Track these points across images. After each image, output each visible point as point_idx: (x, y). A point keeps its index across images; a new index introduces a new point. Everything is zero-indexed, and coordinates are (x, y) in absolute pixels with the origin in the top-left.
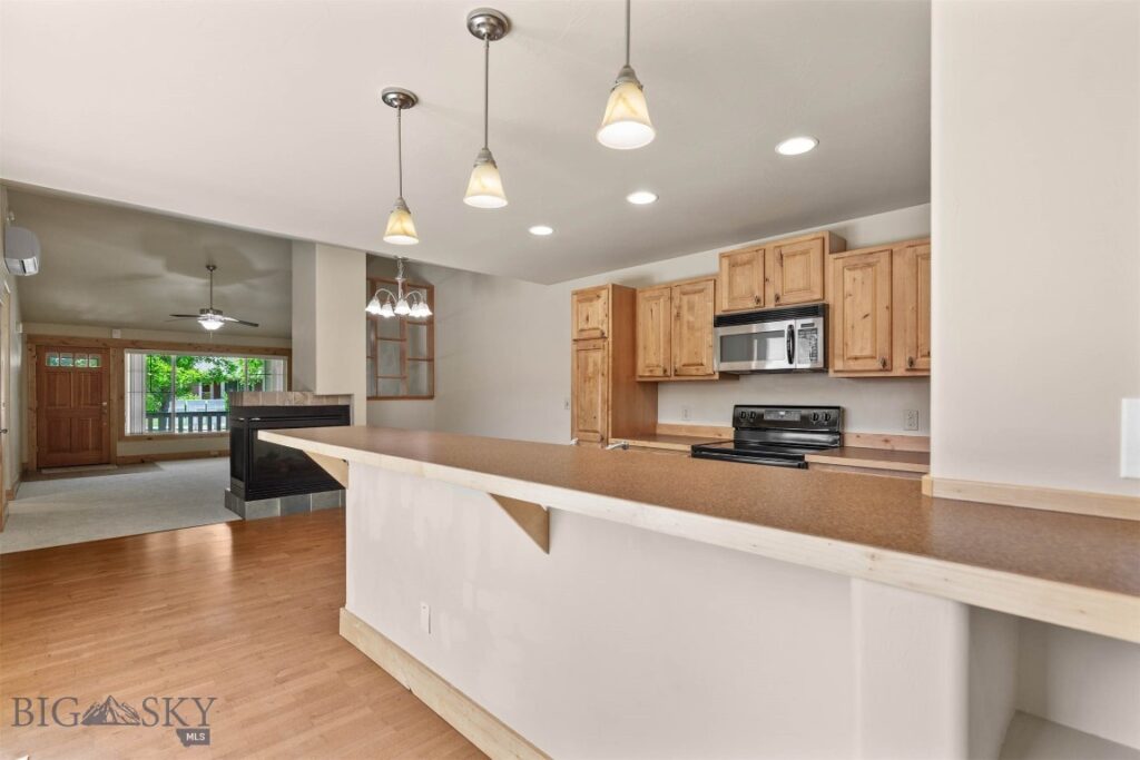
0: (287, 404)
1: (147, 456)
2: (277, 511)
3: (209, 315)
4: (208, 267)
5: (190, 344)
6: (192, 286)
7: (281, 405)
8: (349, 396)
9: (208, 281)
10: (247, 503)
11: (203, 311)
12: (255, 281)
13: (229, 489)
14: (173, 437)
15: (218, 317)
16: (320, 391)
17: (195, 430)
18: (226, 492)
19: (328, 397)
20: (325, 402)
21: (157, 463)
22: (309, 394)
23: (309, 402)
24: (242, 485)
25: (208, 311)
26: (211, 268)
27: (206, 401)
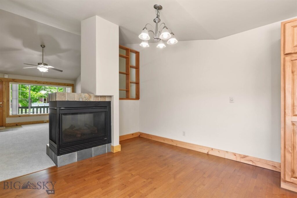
0: (81, 100)
1: (18, 123)
2: (76, 160)
3: (42, 65)
4: (41, 46)
5: (36, 81)
6: (35, 55)
7: (78, 100)
8: (110, 97)
9: (42, 53)
10: (58, 157)
11: (39, 64)
12: (61, 54)
13: (48, 145)
14: (29, 116)
15: (46, 66)
16: (98, 93)
17: (39, 113)
18: (47, 146)
19: (101, 96)
20: (100, 100)
21: (22, 126)
22: (92, 95)
23: (92, 99)
24: (56, 146)
25: (41, 64)
26: (43, 46)
27: (45, 104)
